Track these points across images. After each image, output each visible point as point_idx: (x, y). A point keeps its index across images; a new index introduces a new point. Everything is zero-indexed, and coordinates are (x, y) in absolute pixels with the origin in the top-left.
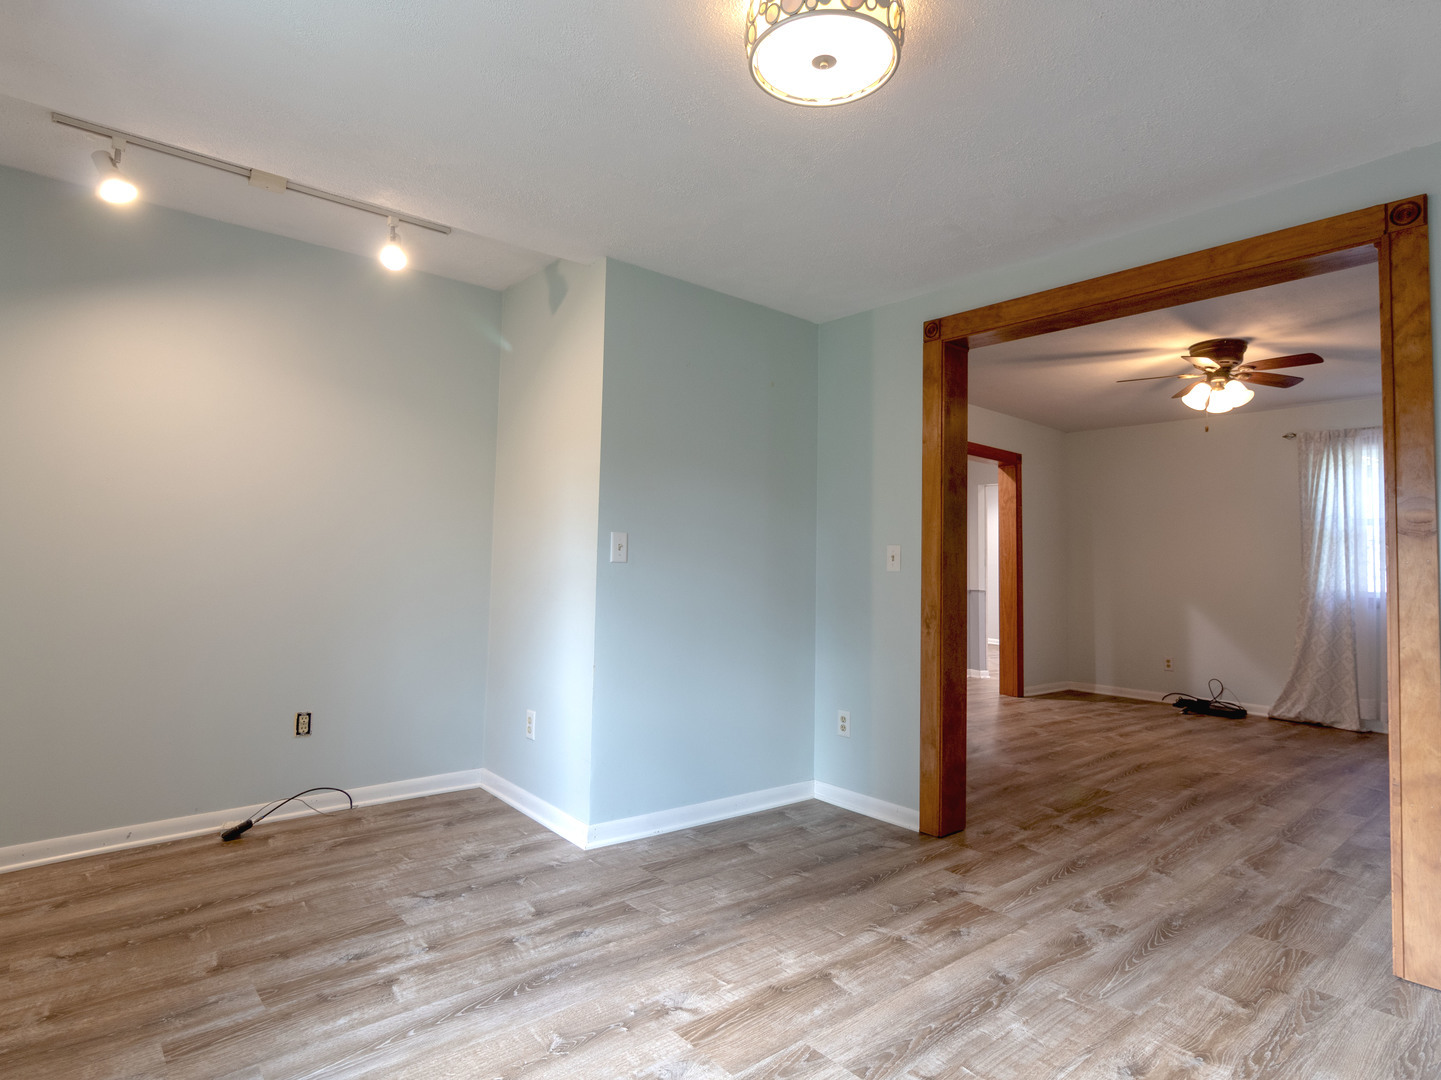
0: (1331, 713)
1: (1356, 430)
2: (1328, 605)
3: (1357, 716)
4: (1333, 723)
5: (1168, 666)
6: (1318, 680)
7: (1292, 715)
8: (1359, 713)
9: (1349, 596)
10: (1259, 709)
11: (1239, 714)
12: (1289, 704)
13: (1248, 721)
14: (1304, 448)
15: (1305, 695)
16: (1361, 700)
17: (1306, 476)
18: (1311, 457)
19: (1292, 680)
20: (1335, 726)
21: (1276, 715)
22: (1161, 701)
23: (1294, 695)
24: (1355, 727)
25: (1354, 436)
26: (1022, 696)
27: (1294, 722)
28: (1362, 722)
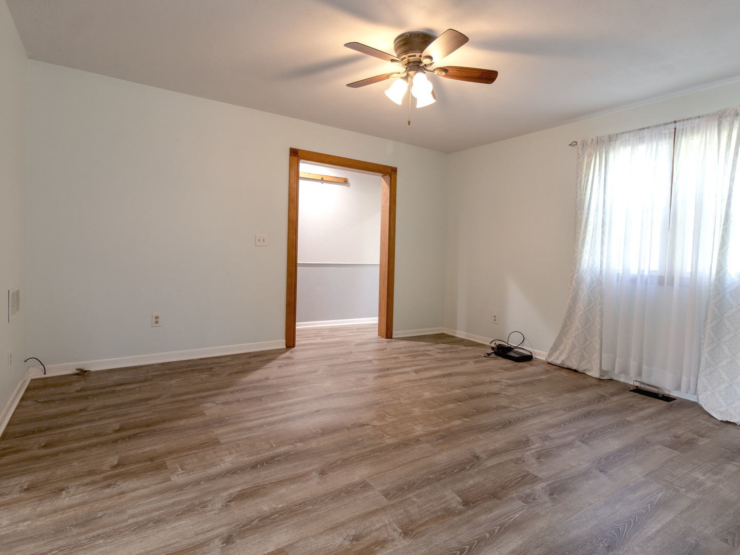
0: (584, 362)
1: (617, 134)
2: (588, 278)
3: (599, 367)
4: (585, 370)
5: (495, 320)
6: (575, 337)
7: (558, 362)
8: (601, 366)
9: (601, 272)
10: (541, 354)
11: (528, 358)
12: (557, 353)
13: (533, 362)
14: (580, 153)
15: (568, 347)
16: (603, 354)
17: (581, 176)
18: (586, 159)
19: (560, 336)
20: (587, 373)
21: (549, 361)
22: (489, 344)
23: (562, 347)
24: (597, 375)
25: (615, 140)
26: (392, 338)
27: (561, 367)
28: (601, 371)
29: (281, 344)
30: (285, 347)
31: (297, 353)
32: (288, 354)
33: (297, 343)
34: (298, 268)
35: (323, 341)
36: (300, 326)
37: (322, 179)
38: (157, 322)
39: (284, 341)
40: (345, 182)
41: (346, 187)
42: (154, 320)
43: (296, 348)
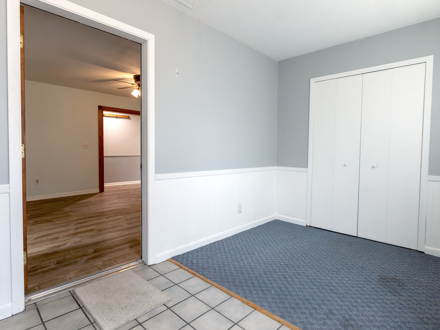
29: (97, 190)
30: (99, 192)
31: (105, 193)
32: (100, 194)
33: (104, 191)
34: (104, 158)
35: (118, 189)
36: (106, 185)
37: (117, 117)
38: (37, 182)
39: (99, 189)
40: (129, 118)
41: (129, 120)
42: (36, 181)
43: (104, 192)
